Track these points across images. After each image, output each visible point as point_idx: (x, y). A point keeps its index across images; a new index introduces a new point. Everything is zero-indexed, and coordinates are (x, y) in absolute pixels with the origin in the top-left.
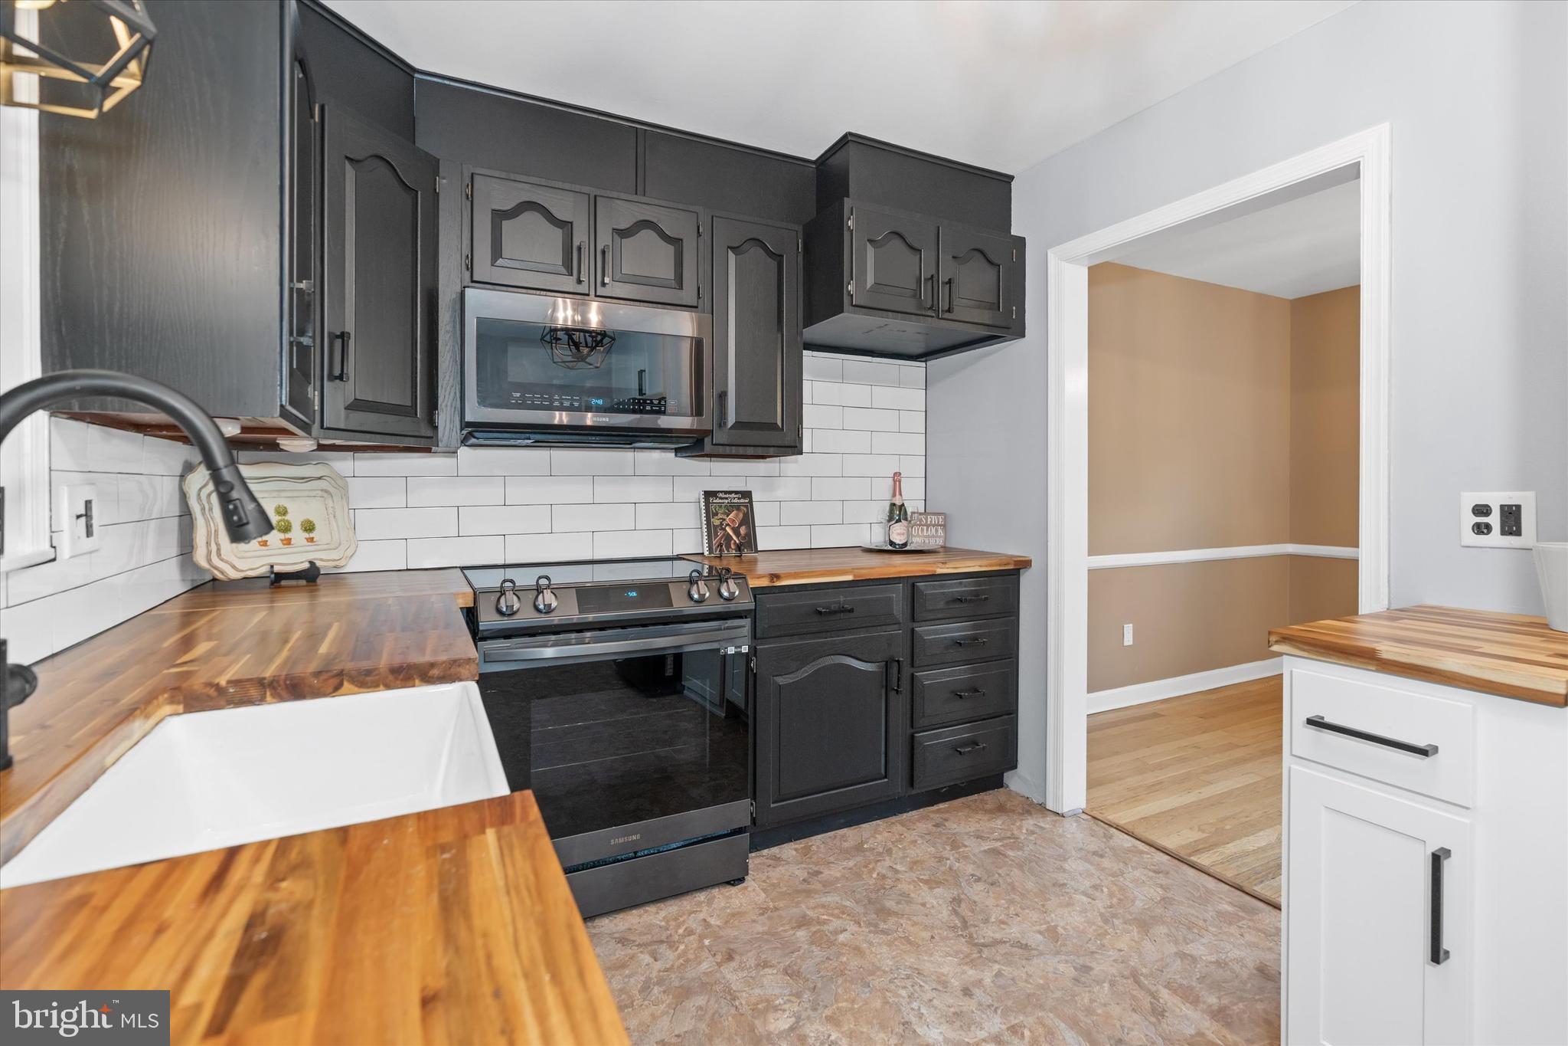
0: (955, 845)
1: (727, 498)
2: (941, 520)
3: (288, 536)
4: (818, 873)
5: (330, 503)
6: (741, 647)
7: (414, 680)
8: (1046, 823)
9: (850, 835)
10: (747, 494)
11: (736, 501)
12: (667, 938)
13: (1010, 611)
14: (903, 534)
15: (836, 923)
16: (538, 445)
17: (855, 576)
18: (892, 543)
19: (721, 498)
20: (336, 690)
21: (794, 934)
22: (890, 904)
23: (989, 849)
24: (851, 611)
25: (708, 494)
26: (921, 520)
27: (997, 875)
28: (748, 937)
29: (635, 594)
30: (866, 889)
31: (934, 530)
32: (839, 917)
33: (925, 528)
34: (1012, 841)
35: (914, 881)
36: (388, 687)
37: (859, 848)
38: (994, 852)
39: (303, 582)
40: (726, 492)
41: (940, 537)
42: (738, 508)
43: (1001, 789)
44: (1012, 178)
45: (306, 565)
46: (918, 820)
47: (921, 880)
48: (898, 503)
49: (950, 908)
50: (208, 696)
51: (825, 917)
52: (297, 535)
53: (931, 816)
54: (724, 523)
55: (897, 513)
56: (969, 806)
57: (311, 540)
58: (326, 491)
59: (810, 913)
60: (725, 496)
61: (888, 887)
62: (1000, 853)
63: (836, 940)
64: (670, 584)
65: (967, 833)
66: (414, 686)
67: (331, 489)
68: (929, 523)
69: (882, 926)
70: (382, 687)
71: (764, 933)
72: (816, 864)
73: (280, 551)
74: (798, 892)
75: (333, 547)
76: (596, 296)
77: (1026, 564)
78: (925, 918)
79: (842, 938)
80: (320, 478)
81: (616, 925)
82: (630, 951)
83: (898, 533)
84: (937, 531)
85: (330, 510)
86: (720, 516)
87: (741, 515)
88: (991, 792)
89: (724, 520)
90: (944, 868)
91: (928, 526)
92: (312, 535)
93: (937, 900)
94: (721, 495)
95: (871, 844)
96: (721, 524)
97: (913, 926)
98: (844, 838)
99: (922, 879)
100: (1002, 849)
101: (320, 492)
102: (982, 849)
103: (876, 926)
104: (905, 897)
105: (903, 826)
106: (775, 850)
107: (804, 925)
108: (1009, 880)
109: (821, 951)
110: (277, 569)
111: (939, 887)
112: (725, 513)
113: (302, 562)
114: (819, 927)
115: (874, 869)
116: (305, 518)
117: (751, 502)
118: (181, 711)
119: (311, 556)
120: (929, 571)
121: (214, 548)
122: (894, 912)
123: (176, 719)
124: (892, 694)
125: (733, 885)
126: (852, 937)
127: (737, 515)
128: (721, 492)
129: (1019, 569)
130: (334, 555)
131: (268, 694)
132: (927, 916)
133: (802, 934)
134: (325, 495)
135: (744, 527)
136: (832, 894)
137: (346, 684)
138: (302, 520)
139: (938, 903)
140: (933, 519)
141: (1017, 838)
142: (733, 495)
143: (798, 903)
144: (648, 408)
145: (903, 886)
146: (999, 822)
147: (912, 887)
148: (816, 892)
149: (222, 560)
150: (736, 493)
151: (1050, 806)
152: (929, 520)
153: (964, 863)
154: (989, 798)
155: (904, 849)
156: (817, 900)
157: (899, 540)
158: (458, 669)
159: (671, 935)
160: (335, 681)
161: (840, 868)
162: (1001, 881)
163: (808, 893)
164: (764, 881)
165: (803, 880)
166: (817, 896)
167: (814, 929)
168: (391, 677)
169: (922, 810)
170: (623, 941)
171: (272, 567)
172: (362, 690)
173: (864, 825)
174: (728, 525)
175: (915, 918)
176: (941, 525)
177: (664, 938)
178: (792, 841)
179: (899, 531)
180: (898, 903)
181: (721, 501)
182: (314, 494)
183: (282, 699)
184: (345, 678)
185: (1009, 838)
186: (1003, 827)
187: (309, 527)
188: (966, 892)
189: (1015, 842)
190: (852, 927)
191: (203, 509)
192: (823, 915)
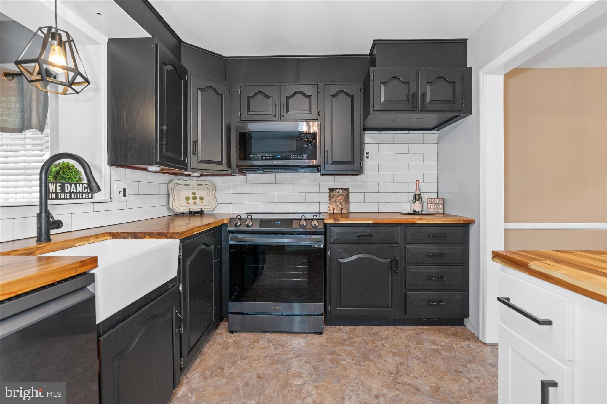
0: (419, 343)
1: (338, 191)
2: (441, 201)
3: (195, 201)
4: (352, 338)
5: (208, 191)
6: (320, 245)
7: (163, 237)
8: (472, 345)
9: (376, 328)
10: (347, 190)
11: (342, 192)
12: (284, 344)
13: (465, 242)
14: (419, 207)
15: (345, 357)
16: (264, 172)
17: (373, 222)
18: (414, 211)
19: (336, 191)
20: (144, 238)
21: (326, 356)
22: (371, 357)
23: (434, 348)
24: (371, 236)
25: (331, 190)
26: (431, 201)
27: (429, 359)
28: (309, 352)
29: (280, 223)
30: (366, 349)
31: (438, 206)
32: (347, 355)
33: (434, 205)
34: (448, 348)
35: (388, 351)
36: (157, 238)
37: (375, 334)
38: (437, 351)
39: (199, 215)
40: (338, 189)
41: (441, 209)
42: (342, 194)
43: (462, 327)
44: (466, 40)
45: (200, 210)
46: (410, 330)
47: (391, 352)
48: (417, 193)
49: (396, 365)
50: (117, 235)
51: (342, 354)
52: (198, 201)
53: (417, 330)
54: (336, 200)
55: (417, 198)
56: (439, 330)
57: (202, 202)
58: (208, 188)
59: (337, 351)
60: (338, 190)
61: (376, 350)
62: (438, 352)
63: (339, 362)
64: (293, 220)
65: (429, 340)
66: (163, 239)
67: (209, 188)
68: (435, 202)
69: (362, 363)
70: (155, 238)
71: (315, 352)
72: (353, 335)
73: (193, 205)
74: (339, 343)
75: (209, 205)
76: (281, 120)
77: (473, 221)
78: (382, 366)
79: (342, 362)
80: (206, 184)
81: (271, 336)
82: (269, 345)
83: (417, 207)
84: (439, 206)
85: (209, 194)
86: (335, 198)
87: (343, 198)
88: (455, 327)
89: (336, 199)
90: (406, 350)
91: (435, 204)
92: (202, 201)
93: (392, 361)
94: (336, 190)
95: (382, 334)
96: (335, 201)
97: (374, 367)
98: (372, 329)
99: (393, 352)
100: (441, 350)
101: (206, 189)
102: (431, 348)
103: (359, 362)
104: (380, 356)
105: (401, 331)
106: (342, 327)
107: (332, 354)
108: (433, 363)
109: (331, 364)
110: (191, 210)
111: (397, 357)
112: (337, 197)
113: (198, 209)
114: (337, 356)
115: (375, 343)
116: (201, 196)
117: (348, 193)
118: (111, 238)
119: (201, 207)
120: (412, 222)
121: (174, 203)
122: (370, 360)
123: (110, 240)
124: (394, 274)
125: (317, 334)
126: (347, 363)
127: (342, 197)
128: (336, 189)
129: (469, 224)
130: (209, 207)
131: (129, 236)
132: (383, 365)
133: (329, 357)
134: (207, 189)
135: (344, 202)
136: (351, 347)
137: (147, 236)
138: (200, 196)
139: (392, 362)
140: (438, 201)
141: (452, 348)
142: (341, 190)
143: (335, 347)
144: (296, 158)
145: (382, 352)
146: (449, 339)
147: (386, 353)
148: (345, 344)
149: (176, 207)
150: (342, 189)
151: (480, 339)
152: (436, 201)
153: (417, 351)
154: (452, 329)
155: (394, 339)
156: (344, 347)
157: (417, 209)
158: (175, 235)
159: (285, 344)
160: (144, 235)
161: (362, 339)
162: (429, 362)
163: (342, 344)
164: (329, 336)
165: (344, 339)
166: (345, 346)
167: (334, 356)
168: (157, 236)
169: (415, 326)
170: (269, 341)
171: (189, 209)
172: (150, 238)
173: (384, 326)
174: (338, 201)
175: (377, 365)
176: (441, 204)
177: (282, 344)
178: (350, 325)
179: (417, 206)
180: (375, 357)
181: (336, 192)
182: (204, 189)
183: (132, 238)
184: (147, 234)
185: (449, 347)
186: (449, 342)
187: (202, 199)
188: (408, 361)
189: (450, 349)
190: (349, 360)
191: (172, 192)
192: (342, 353)
